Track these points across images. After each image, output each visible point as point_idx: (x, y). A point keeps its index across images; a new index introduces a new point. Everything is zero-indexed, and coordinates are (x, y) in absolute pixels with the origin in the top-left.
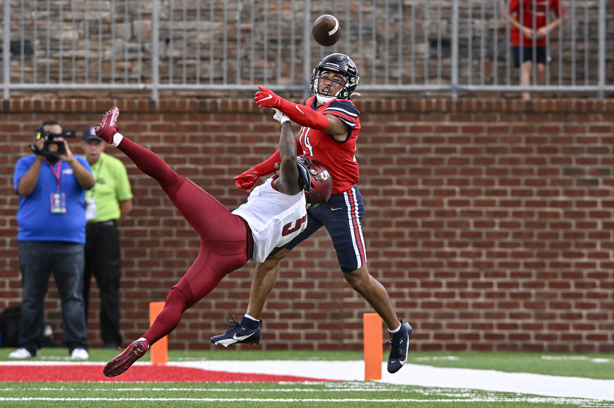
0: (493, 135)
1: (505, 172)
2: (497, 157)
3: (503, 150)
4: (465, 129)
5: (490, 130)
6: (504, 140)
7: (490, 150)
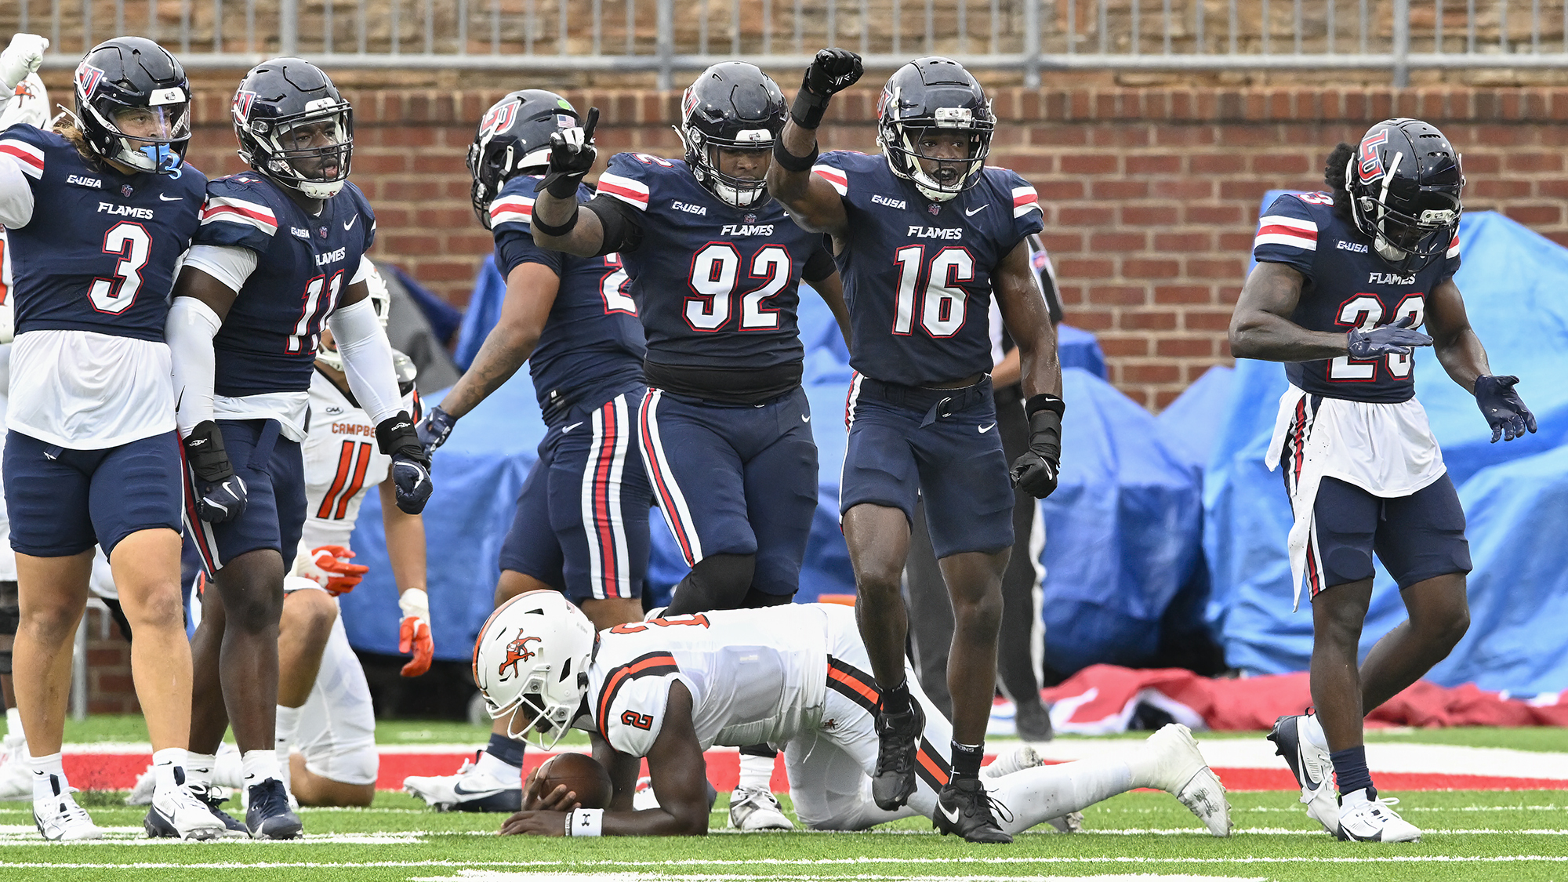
0: (1139, 178)
1: (1173, 268)
2: (1151, 232)
3: (1166, 216)
4: (1069, 164)
5: (1133, 164)
6: (1168, 189)
7: (1130, 216)
